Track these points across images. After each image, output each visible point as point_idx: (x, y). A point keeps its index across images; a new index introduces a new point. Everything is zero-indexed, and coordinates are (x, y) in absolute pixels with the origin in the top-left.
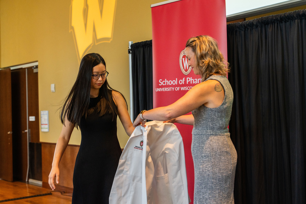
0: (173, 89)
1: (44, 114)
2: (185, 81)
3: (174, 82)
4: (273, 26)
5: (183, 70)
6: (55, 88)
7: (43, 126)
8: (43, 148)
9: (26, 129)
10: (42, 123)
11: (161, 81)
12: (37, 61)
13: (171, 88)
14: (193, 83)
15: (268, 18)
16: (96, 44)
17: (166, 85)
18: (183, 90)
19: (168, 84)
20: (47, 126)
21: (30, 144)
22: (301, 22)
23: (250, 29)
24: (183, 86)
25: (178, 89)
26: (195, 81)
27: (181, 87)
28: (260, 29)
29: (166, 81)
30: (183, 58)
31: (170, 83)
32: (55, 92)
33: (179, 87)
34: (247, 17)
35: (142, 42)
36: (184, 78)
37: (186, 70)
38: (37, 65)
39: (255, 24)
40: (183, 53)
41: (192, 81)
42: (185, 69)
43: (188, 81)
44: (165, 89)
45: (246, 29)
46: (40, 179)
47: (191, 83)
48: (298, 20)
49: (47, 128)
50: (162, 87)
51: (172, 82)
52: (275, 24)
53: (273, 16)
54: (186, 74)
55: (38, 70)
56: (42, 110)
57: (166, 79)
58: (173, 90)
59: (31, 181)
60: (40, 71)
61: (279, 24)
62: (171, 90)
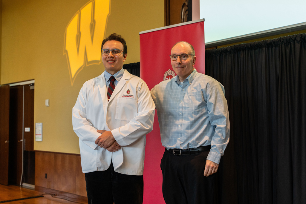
1: (38, 126)
4: (245, 52)
6: (49, 103)
7: (37, 136)
8: (36, 155)
9: (22, 139)
10: (37, 134)
12: (33, 80)
15: (240, 45)
16: (87, 66)
20: (41, 136)
21: (24, 151)
22: (268, 50)
23: (224, 54)
28: (233, 55)
30: (166, 78)
32: (49, 106)
34: (218, 46)
35: (130, 64)
38: (34, 83)
39: (229, 50)
40: (166, 74)
45: (221, 55)
46: (33, 183)
48: (266, 49)
49: (40, 138)
52: (246, 51)
53: (244, 44)
55: (34, 87)
56: (37, 122)
59: (24, 184)
60: (36, 88)
61: (249, 51)
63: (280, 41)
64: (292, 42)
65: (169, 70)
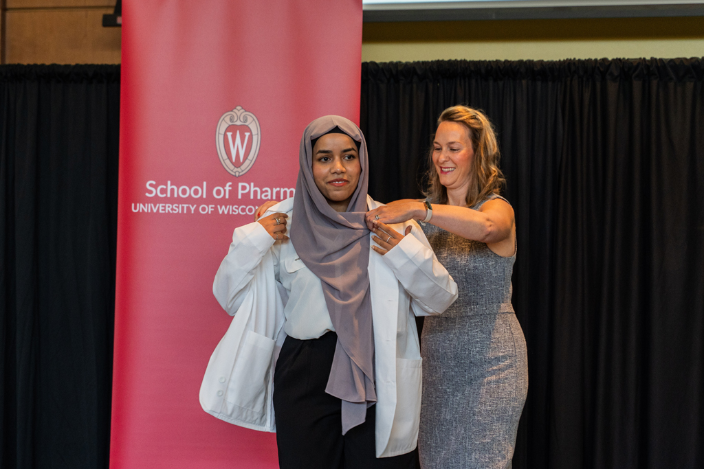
0: (193, 209)
2: (234, 192)
3: (196, 192)
4: (467, 84)
5: (228, 162)
11: (151, 185)
13: (185, 206)
14: (259, 198)
17: (169, 196)
18: (226, 212)
19: (176, 196)
22: (534, 86)
24: (223, 202)
25: (209, 209)
26: (262, 192)
27: (219, 207)
29: (169, 187)
30: (228, 130)
31: (184, 192)
33: (210, 206)
36: (230, 183)
37: (237, 164)
39: (419, 72)
40: (227, 119)
41: (255, 192)
42: (234, 160)
43: (240, 192)
44: (167, 209)
45: (392, 81)
47: (252, 197)
48: (528, 82)
50: (156, 200)
51: (190, 192)
52: (470, 80)
54: (237, 175)
57: (169, 182)
58: (193, 212)
61: (480, 82)
62: (185, 212)
64: (597, 77)
65: (239, 108)
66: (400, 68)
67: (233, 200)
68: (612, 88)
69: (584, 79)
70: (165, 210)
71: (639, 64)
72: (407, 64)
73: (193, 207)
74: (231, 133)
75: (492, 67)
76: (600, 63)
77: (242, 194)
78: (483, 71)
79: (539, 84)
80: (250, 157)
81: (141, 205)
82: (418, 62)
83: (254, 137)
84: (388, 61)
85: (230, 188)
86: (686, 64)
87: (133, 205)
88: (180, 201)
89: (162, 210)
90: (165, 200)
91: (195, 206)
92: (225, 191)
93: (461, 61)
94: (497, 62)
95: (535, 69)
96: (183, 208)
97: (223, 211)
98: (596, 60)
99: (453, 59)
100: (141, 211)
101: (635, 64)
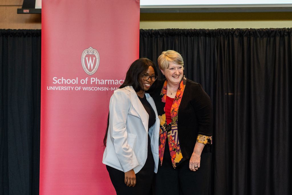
0: (72, 88)
3: (74, 82)
4: (179, 38)
5: (86, 69)
11: (55, 79)
13: (69, 87)
14: (99, 84)
17: (62, 83)
18: (86, 90)
19: (65, 83)
24: (85, 85)
25: (79, 88)
26: (100, 82)
27: (83, 87)
29: (63, 80)
30: (86, 56)
31: (69, 81)
33: (79, 87)
36: (88, 78)
37: (90, 70)
39: (161, 33)
40: (86, 52)
41: (98, 81)
44: (62, 88)
47: (96, 84)
48: (203, 38)
50: (57, 85)
51: (71, 82)
52: (181, 37)
54: (90, 75)
57: (62, 78)
58: (72, 90)
61: (184, 37)
62: (69, 90)
63: (219, 32)
64: (230, 36)
65: (91, 47)
66: (153, 32)
67: (89, 85)
68: (236, 40)
69: (225, 37)
70: (61, 89)
71: (246, 31)
72: (155, 30)
73: (72, 87)
74: (88, 58)
75: (189, 31)
76: (231, 30)
77: (92, 82)
78: (186, 33)
79: (207, 38)
80: (96, 67)
81: (51, 87)
82: (160, 29)
83: (97, 59)
84: (148, 29)
85: (88, 80)
86: (264, 31)
87: (48, 87)
88: (67, 85)
89: (60, 89)
90: (61, 85)
91: (73, 87)
92: (85, 81)
93: (177, 29)
94: (191, 29)
95: (206, 32)
96: (68, 88)
97: (85, 89)
98: (229, 29)
99: (174, 28)
100: (51, 89)
101: (244, 31)
